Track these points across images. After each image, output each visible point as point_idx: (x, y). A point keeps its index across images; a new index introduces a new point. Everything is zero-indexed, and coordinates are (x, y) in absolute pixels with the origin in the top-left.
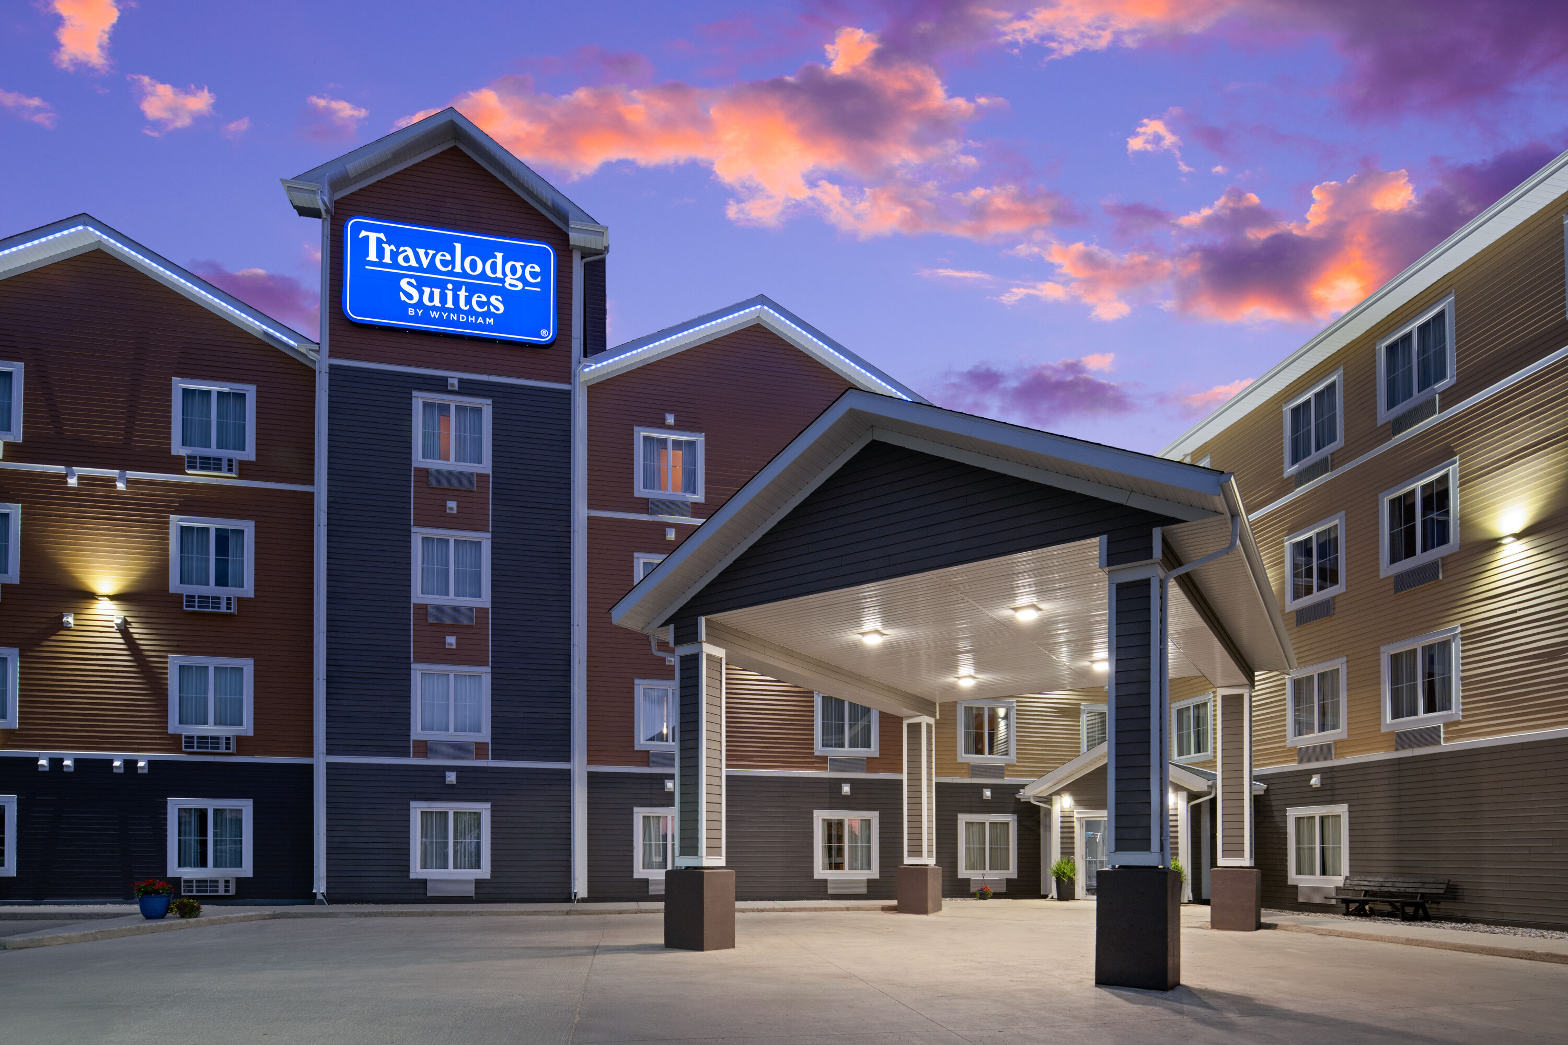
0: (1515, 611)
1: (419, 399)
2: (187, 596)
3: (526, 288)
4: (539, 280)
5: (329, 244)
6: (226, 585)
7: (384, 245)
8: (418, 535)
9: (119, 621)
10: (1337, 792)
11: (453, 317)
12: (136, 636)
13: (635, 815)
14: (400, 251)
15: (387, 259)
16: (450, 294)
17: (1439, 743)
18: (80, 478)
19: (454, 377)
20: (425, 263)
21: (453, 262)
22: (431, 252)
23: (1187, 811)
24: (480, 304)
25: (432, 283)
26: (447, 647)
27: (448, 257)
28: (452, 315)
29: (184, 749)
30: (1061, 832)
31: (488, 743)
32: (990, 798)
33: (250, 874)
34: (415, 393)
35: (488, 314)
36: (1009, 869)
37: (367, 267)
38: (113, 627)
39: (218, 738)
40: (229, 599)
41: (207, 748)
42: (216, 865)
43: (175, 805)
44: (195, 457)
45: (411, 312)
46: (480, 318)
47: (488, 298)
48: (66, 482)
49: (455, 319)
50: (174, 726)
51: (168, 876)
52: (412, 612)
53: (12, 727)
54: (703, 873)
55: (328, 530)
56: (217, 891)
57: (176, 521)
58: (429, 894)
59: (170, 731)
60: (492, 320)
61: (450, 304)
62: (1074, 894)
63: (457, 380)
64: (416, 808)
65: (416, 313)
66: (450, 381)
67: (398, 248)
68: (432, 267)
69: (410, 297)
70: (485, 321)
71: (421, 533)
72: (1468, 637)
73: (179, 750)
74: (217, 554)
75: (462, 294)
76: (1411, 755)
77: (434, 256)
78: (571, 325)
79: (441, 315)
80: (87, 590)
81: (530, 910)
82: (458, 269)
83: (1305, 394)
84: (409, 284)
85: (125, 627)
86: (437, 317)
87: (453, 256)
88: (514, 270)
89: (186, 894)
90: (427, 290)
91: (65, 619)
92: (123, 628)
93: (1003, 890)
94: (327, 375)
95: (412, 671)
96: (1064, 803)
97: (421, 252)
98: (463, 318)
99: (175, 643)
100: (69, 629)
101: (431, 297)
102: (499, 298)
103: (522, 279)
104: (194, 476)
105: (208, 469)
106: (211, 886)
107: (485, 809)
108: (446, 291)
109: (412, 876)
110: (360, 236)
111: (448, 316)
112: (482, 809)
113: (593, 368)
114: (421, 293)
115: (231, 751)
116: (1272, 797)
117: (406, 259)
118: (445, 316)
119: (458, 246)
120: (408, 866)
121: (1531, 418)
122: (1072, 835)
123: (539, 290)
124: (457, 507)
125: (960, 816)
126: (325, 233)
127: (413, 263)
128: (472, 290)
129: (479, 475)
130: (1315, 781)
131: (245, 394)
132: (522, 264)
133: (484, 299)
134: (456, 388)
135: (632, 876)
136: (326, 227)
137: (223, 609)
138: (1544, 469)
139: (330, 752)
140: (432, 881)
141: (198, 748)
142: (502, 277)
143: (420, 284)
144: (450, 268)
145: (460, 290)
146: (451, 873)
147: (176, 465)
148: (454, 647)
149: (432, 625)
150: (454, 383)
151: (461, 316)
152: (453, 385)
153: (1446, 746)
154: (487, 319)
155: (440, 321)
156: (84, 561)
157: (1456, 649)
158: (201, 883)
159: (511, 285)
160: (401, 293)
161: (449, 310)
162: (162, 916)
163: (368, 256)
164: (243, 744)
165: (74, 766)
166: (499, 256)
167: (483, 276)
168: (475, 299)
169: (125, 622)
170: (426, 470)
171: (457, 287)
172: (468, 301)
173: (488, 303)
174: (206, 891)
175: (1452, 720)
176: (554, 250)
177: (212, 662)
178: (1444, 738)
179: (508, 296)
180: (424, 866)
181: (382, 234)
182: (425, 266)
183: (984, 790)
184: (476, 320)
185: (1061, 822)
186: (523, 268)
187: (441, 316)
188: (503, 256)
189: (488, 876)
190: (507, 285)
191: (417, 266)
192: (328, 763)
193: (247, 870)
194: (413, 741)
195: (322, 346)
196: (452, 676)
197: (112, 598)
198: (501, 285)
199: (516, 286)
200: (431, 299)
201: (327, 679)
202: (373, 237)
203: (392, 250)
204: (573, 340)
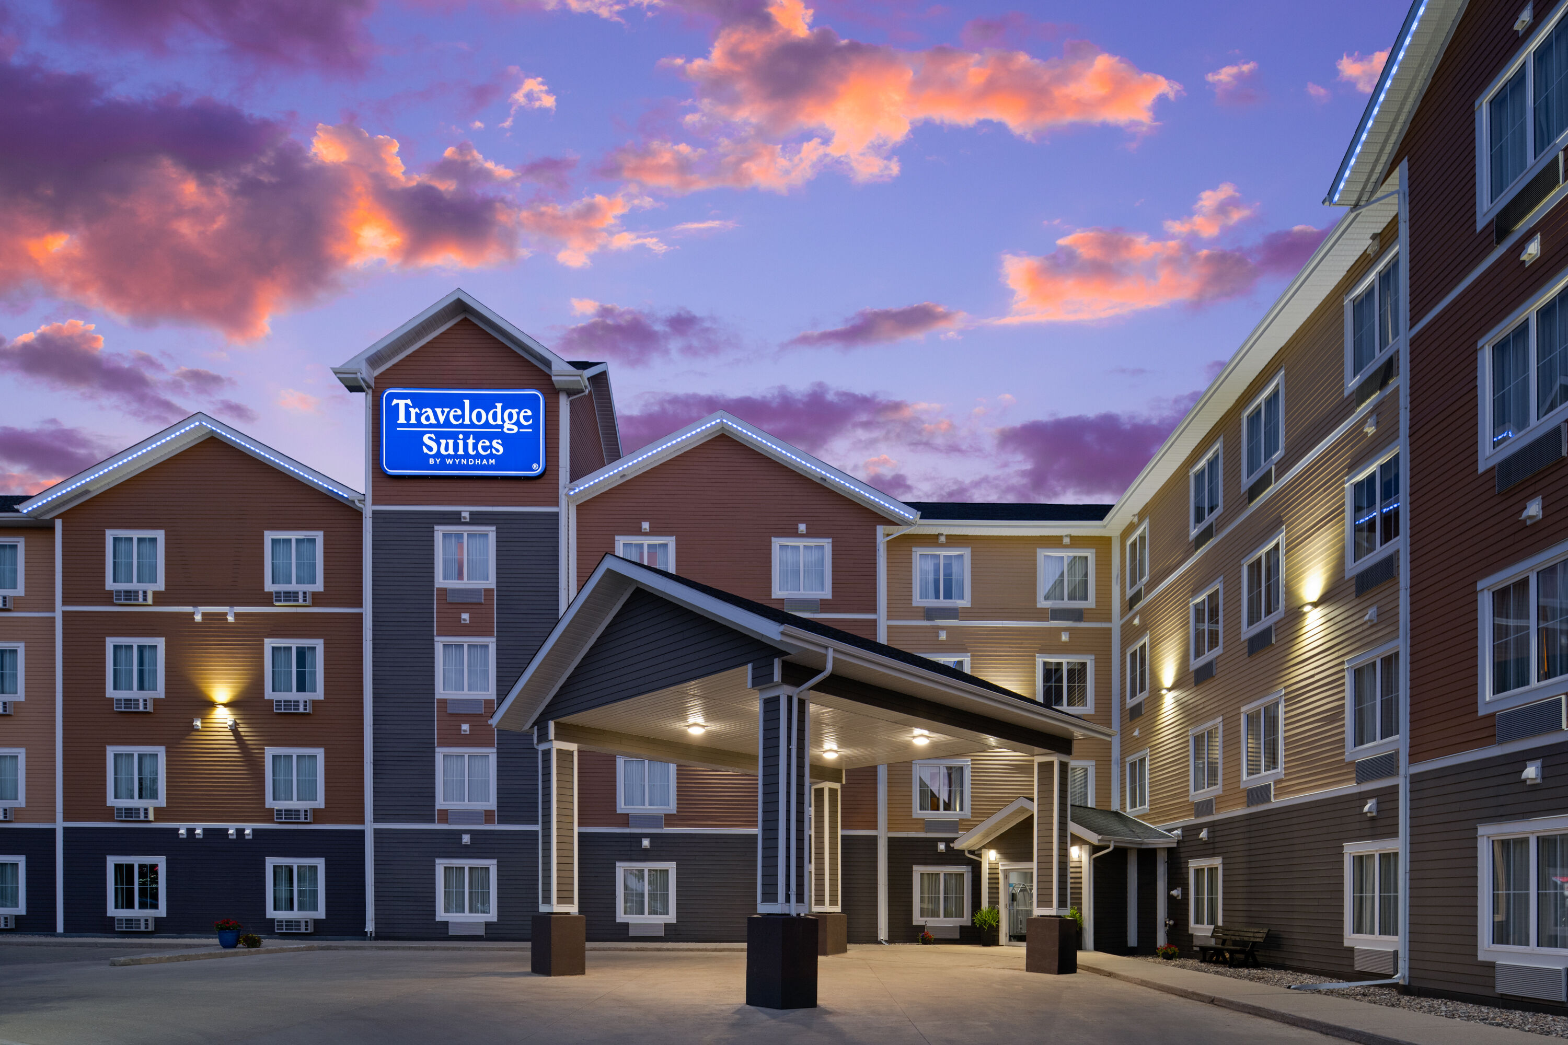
0: (1313, 676)
1: (439, 532)
2: (276, 701)
3: (521, 430)
4: (531, 422)
5: (371, 413)
6: (304, 691)
7: (410, 409)
8: (439, 642)
9: (231, 723)
10: (1217, 845)
11: (464, 462)
12: (243, 734)
13: (617, 869)
14: (423, 412)
15: (413, 421)
16: (461, 443)
17: (1269, 801)
18: (204, 614)
19: (465, 511)
20: (442, 419)
21: (463, 416)
22: (446, 410)
23: (1090, 863)
24: (485, 448)
25: (447, 436)
26: (462, 733)
27: (459, 412)
28: (462, 460)
29: (275, 820)
30: (989, 883)
31: (494, 811)
32: (944, 851)
33: (323, 916)
34: (436, 527)
35: (491, 456)
36: (963, 917)
37: (398, 429)
38: (227, 728)
39: (298, 811)
40: (305, 702)
41: (291, 819)
42: (300, 909)
43: (271, 862)
44: (280, 593)
45: (431, 461)
46: (485, 460)
47: (491, 443)
48: (194, 619)
49: (465, 463)
50: (269, 802)
51: (267, 917)
52: (436, 706)
53: (162, 806)
54: (550, 917)
55: (373, 644)
56: (300, 929)
57: (269, 643)
58: (450, 933)
59: (267, 806)
60: (494, 460)
61: (461, 452)
62: (998, 940)
63: (468, 513)
64: (440, 864)
65: (435, 461)
66: (463, 514)
67: (421, 410)
68: (447, 423)
69: (430, 449)
70: (488, 462)
71: (442, 642)
72: (1290, 700)
73: (272, 821)
74: (297, 668)
75: (471, 441)
76: (1256, 811)
77: (449, 413)
78: (558, 457)
79: (454, 460)
80: (211, 700)
81: (507, 946)
82: (467, 422)
83: (1200, 462)
84: (430, 438)
85: (235, 727)
86: (451, 463)
87: (463, 411)
88: (511, 416)
89: (279, 931)
90: (443, 442)
91: (194, 723)
92: (233, 728)
93: (957, 936)
94: (371, 519)
95: (436, 754)
96: (991, 856)
97: (439, 411)
98: (471, 462)
99: (269, 738)
100: (198, 730)
101: (447, 447)
102: (500, 441)
103: (518, 423)
104: (279, 608)
105: (290, 601)
106: (295, 926)
107: (493, 865)
108: (458, 441)
109: (438, 919)
110: (393, 404)
111: (460, 462)
112: (490, 865)
113: (577, 491)
114: (439, 445)
115: (308, 821)
116: (1182, 850)
117: (428, 418)
118: (457, 461)
119: (467, 402)
120: (435, 911)
121: (1325, 491)
122: (997, 886)
123: (531, 430)
124: (470, 618)
125: (915, 868)
126: (368, 405)
127: (433, 421)
128: (478, 437)
129: (486, 590)
130: (1203, 834)
131: (315, 539)
132: (517, 410)
133: (487, 443)
134: (468, 520)
135: (615, 920)
136: (368, 401)
137: (301, 710)
138: (1330, 541)
139: (376, 820)
140: (451, 922)
141: (285, 818)
142: (502, 423)
143: (438, 437)
144: (461, 421)
145: (469, 439)
146: (466, 917)
147: (268, 599)
148: (468, 733)
149: (451, 715)
150: (466, 515)
151: (470, 460)
152: (465, 518)
153: (1276, 802)
154: (490, 460)
155: (454, 467)
156: (210, 678)
157: (1281, 709)
158: (289, 923)
159: (508, 429)
160: (424, 447)
161: (461, 457)
162: (234, 946)
163: (398, 420)
164: (317, 815)
165: (203, 834)
166: (499, 405)
167: (487, 424)
168: (480, 444)
169: (236, 723)
170: (445, 590)
171: (466, 436)
172: (475, 447)
173: (491, 447)
174: (292, 929)
175: (1278, 778)
176: (543, 394)
177: (295, 752)
178: (1274, 795)
179: (506, 439)
180: (447, 910)
181: (409, 400)
182: (442, 422)
183: (939, 843)
184: (482, 462)
185: (989, 874)
186: (518, 414)
187: (454, 462)
188: (502, 406)
189: (495, 920)
190: (505, 430)
191: (436, 423)
192: (375, 830)
193: (321, 913)
194: (438, 810)
195: (367, 496)
196: (466, 757)
197: (225, 705)
198: (500, 430)
199: (513, 430)
200: (447, 449)
201: (373, 763)
202: (402, 403)
203: (416, 413)
204: (560, 469)
